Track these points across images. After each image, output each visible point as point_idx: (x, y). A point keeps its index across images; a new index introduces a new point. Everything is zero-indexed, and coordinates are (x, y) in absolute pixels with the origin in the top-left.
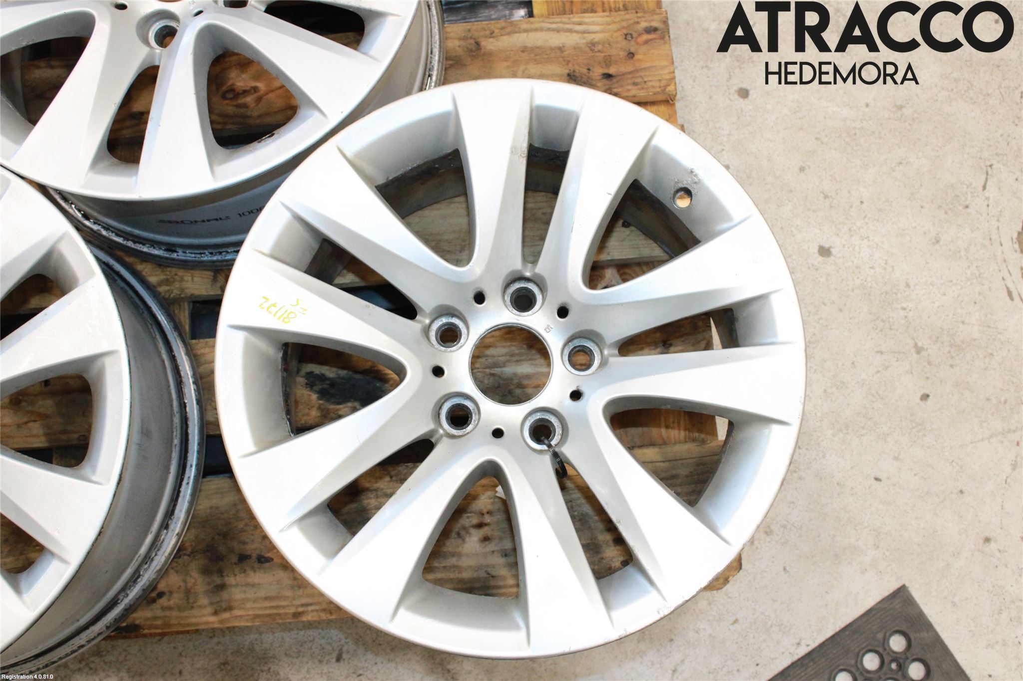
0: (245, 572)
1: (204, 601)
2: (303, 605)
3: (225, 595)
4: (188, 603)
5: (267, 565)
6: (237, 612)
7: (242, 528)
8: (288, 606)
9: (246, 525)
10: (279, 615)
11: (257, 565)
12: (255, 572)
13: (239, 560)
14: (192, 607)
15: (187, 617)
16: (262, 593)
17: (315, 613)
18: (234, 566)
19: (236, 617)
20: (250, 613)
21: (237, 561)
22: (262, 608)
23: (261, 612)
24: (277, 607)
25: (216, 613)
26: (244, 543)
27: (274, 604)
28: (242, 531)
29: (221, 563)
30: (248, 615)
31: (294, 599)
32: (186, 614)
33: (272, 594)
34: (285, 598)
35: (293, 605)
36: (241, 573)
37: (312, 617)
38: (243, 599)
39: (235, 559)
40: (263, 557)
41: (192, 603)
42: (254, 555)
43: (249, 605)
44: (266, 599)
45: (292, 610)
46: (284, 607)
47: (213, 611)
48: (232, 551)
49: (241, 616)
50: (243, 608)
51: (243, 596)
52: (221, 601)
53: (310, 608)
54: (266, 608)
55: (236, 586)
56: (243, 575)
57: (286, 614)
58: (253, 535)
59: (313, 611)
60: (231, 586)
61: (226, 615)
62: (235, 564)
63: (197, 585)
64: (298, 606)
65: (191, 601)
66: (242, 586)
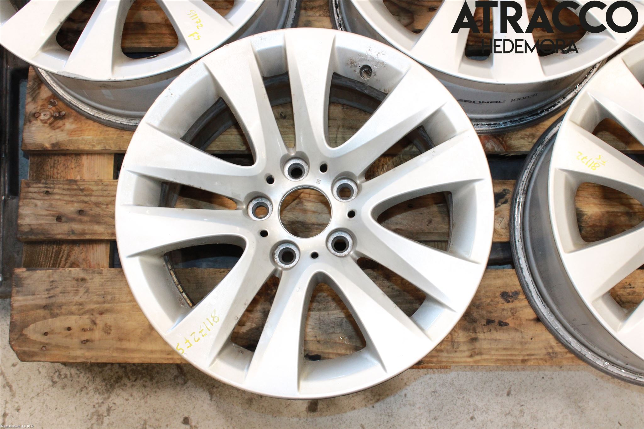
0: (490, 331)
1: (464, 347)
2: (528, 355)
3: (477, 345)
4: (453, 348)
5: (505, 327)
6: (485, 357)
7: (489, 303)
8: (518, 355)
9: (492, 301)
10: (513, 360)
11: (498, 327)
12: (497, 331)
13: (486, 323)
14: (456, 351)
15: (452, 357)
16: (501, 346)
17: (536, 361)
18: (484, 327)
19: (485, 360)
20: (494, 357)
21: (485, 324)
22: (501, 355)
23: (501, 358)
24: (511, 355)
25: (471, 356)
26: (490, 312)
27: (509, 353)
28: (489, 304)
29: (475, 324)
30: (492, 359)
31: (522, 351)
32: (452, 355)
33: (508, 346)
34: (517, 349)
35: (521, 355)
36: (488, 332)
37: (534, 363)
38: (489, 348)
39: (484, 322)
40: (502, 322)
41: (456, 349)
42: (497, 321)
43: (493, 352)
44: (505, 349)
45: (521, 358)
46: (515, 355)
47: (470, 355)
48: (482, 317)
49: (488, 359)
50: (489, 354)
51: (489, 347)
52: (475, 348)
53: (533, 357)
54: (504, 355)
55: (485, 339)
56: (489, 333)
57: (517, 360)
58: (496, 307)
59: (534, 359)
60: (481, 339)
61: (478, 358)
62: (484, 325)
63: (459, 337)
64: (524, 356)
65: (455, 347)
66: (488, 340)
